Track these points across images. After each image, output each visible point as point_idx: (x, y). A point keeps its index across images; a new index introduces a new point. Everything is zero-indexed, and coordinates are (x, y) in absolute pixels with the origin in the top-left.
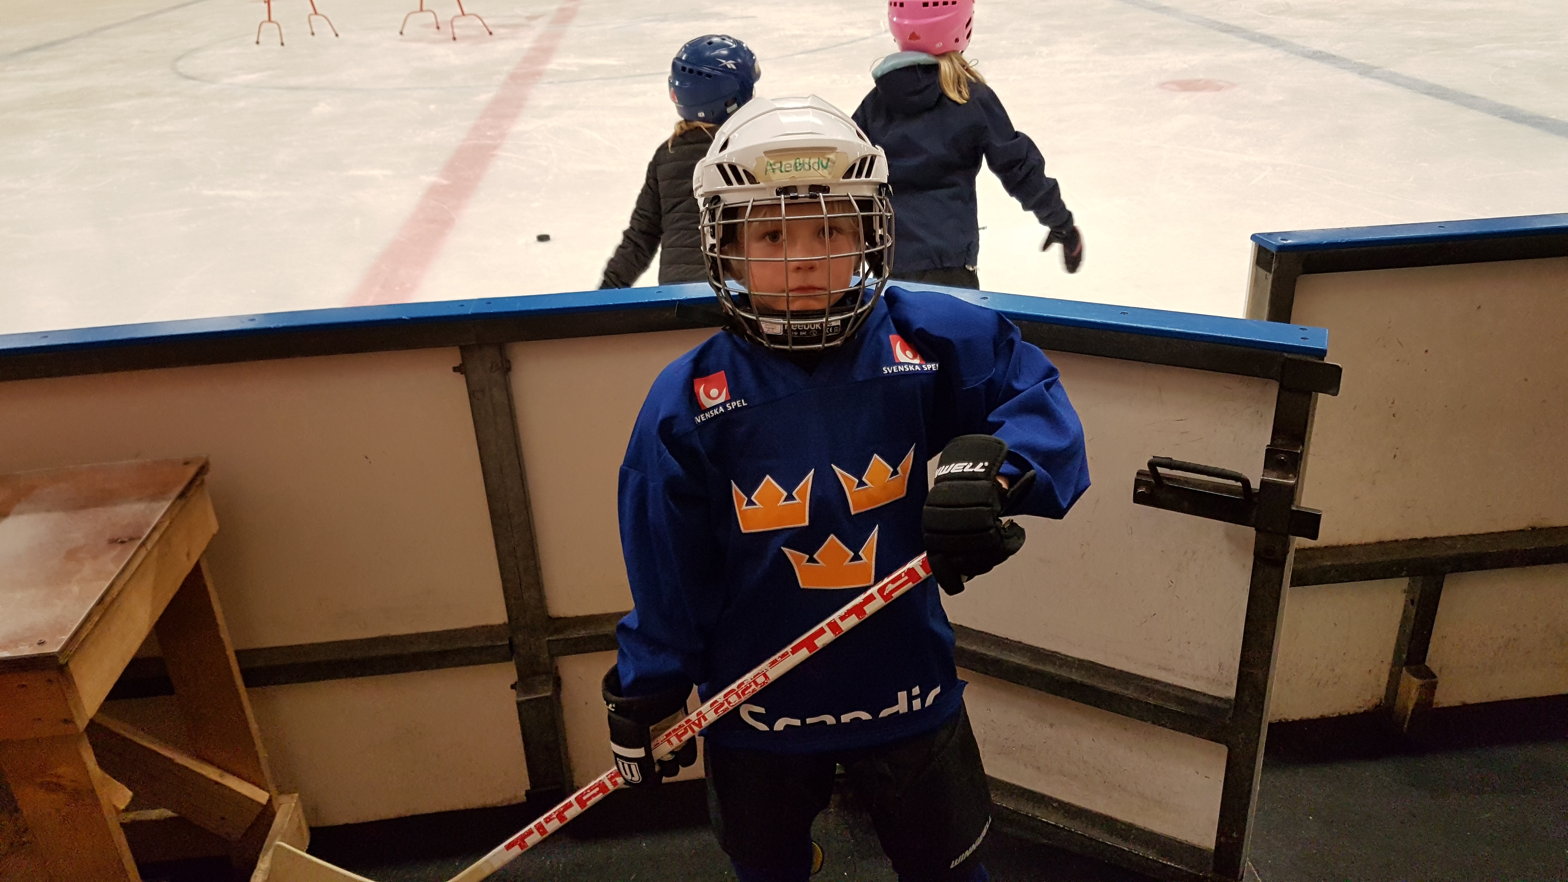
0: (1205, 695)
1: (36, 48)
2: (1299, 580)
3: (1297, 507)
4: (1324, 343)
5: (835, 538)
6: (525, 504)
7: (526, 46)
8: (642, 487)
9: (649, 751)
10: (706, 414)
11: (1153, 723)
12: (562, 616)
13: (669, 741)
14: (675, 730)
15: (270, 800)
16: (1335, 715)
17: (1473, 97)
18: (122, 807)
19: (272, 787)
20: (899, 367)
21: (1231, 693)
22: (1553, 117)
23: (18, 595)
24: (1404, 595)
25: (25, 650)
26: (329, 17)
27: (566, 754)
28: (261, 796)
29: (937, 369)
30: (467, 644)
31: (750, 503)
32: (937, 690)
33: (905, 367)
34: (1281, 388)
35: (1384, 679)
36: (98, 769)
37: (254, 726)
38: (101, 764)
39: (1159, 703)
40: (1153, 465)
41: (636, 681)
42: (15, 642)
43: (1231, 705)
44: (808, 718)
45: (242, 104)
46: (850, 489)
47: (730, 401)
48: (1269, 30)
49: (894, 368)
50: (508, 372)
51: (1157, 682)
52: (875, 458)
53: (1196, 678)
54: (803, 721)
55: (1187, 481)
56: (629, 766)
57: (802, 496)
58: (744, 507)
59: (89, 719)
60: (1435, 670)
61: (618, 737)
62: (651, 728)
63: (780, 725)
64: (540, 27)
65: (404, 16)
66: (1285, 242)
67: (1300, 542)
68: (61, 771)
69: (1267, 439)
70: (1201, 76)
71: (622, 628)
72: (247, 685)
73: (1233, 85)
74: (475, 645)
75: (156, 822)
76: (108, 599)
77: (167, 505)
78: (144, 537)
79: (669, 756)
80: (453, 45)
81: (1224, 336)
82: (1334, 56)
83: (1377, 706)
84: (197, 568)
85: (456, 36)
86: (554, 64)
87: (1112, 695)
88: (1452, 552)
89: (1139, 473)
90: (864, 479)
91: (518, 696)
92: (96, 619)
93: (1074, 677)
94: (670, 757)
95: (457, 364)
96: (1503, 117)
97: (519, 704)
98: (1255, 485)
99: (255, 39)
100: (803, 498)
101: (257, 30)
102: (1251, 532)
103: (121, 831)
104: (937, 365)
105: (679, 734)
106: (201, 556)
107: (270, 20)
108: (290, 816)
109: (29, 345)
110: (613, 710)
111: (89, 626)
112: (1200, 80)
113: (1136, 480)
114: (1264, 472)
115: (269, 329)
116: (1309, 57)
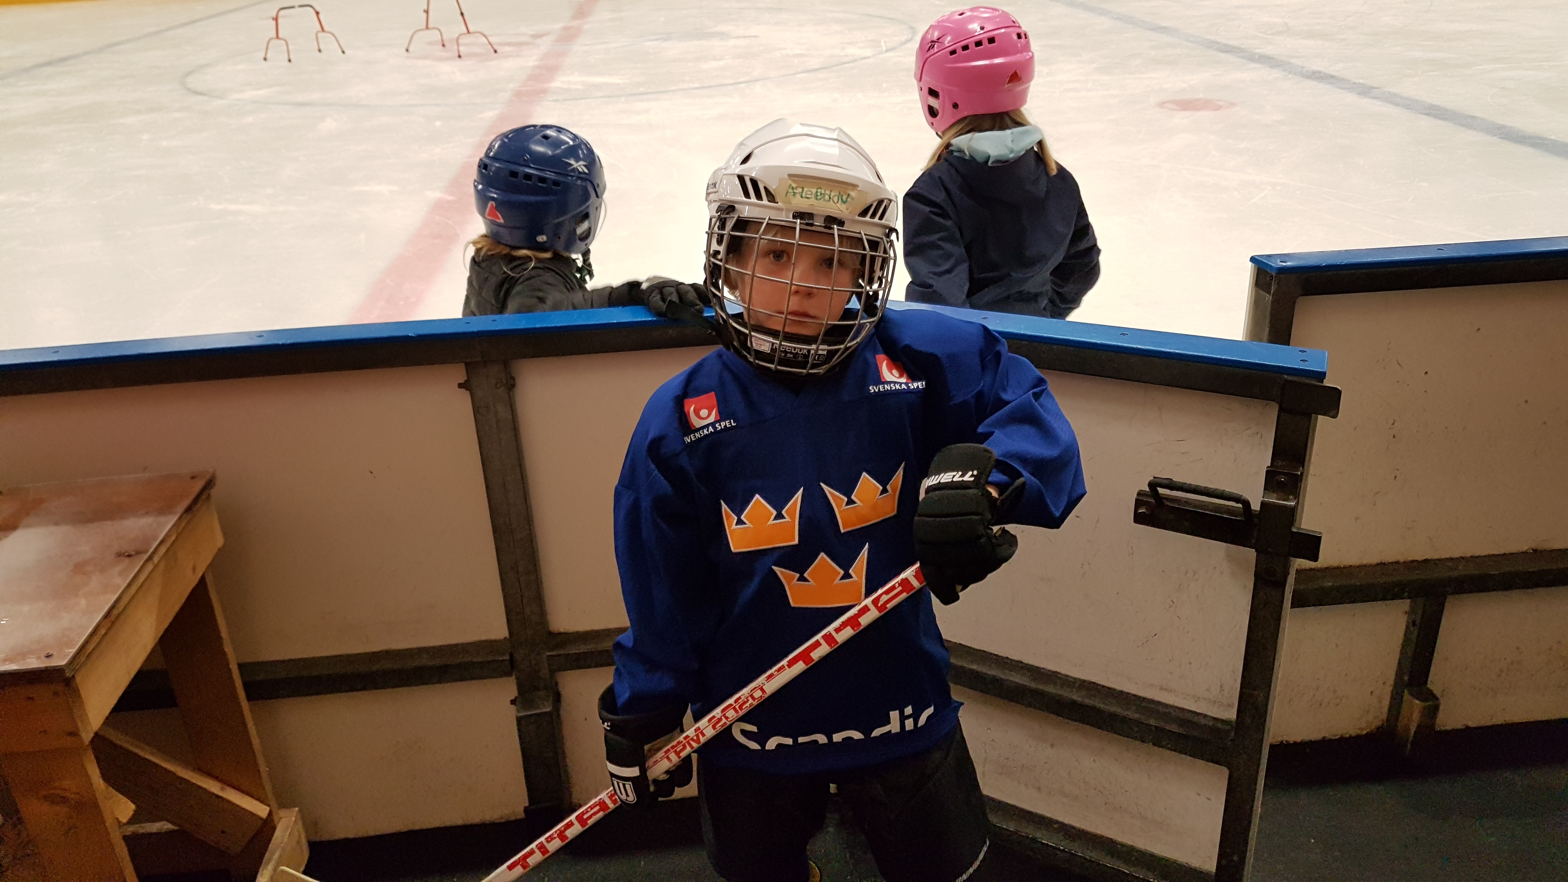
0: (1205, 716)
1: (48, 64)
2: (1299, 601)
3: (1298, 528)
4: (1323, 366)
5: (825, 556)
6: (528, 520)
7: (531, 64)
8: (635, 506)
9: (643, 771)
10: (696, 434)
11: (1154, 744)
12: (562, 630)
13: (668, 758)
14: (672, 747)
15: (270, 814)
16: (1337, 737)
17: (1473, 117)
18: (125, 820)
19: (273, 803)
20: (886, 386)
21: (1231, 714)
22: (1553, 137)
23: (26, 608)
24: (1406, 616)
25: (33, 663)
26: (336, 34)
27: (566, 772)
28: (262, 811)
29: (924, 387)
30: (467, 659)
31: (740, 522)
32: (931, 710)
33: (891, 385)
34: (1281, 410)
35: (1386, 703)
36: (102, 782)
37: (256, 741)
38: (105, 777)
39: (1161, 724)
40: (1153, 485)
41: (630, 700)
42: (23, 655)
43: (1231, 725)
44: (800, 736)
45: (250, 119)
46: (839, 506)
47: (719, 421)
48: (1269, 50)
49: (880, 386)
50: (513, 388)
51: (1159, 703)
52: (864, 476)
53: (1197, 699)
54: (795, 741)
55: (1187, 502)
56: (624, 785)
57: (791, 514)
58: (734, 527)
59: (94, 731)
60: (1437, 692)
61: (614, 757)
62: (646, 747)
63: (772, 744)
64: (545, 44)
65: (410, 33)
66: (1284, 264)
67: (1301, 563)
68: (66, 783)
69: (1267, 460)
70: (1201, 96)
71: (618, 646)
72: (249, 698)
73: (1232, 104)
74: (475, 660)
75: (157, 834)
76: (115, 612)
77: (172, 520)
78: (151, 550)
79: (665, 775)
80: (458, 62)
81: (1223, 357)
82: (1333, 77)
83: (1378, 728)
84: (202, 580)
85: (462, 54)
86: (559, 82)
87: (1113, 716)
88: (1455, 574)
89: (1139, 494)
90: (853, 497)
91: (518, 711)
92: (103, 632)
93: (1075, 697)
94: (665, 777)
95: (462, 381)
96: (1502, 138)
97: (519, 720)
98: (1256, 506)
99: (262, 55)
100: (792, 517)
101: (265, 46)
102: (1251, 554)
103: (123, 843)
104: (924, 383)
105: (678, 750)
106: (207, 569)
107: (277, 37)
108: (290, 830)
109: (40, 360)
110: (609, 728)
111: (96, 639)
112: (1199, 100)
113: (1137, 500)
114: (1264, 493)
115: (278, 345)
116: (1308, 77)
